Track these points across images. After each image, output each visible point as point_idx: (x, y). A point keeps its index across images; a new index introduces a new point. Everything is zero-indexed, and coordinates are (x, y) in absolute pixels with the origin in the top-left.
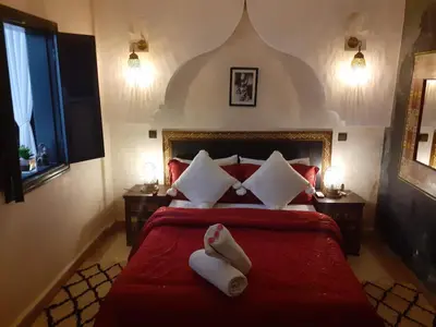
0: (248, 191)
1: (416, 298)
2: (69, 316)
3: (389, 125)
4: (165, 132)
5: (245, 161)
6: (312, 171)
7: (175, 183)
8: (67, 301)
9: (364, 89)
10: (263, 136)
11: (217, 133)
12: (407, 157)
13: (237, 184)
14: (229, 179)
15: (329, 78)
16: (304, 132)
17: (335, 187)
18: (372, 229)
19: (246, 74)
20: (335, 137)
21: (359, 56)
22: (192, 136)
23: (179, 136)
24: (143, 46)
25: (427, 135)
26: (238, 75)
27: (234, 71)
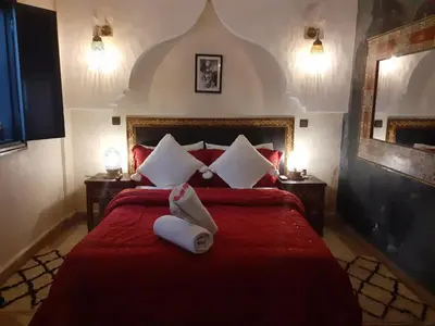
0: (215, 175)
1: (377, 268)
2: (22, 296)
3: (347, 110)
4: (129, 119)
5: (211, 146)
6: (276, 155)
7: (139, 168)
8: (21, 283)
9: (323, 76)
10: (228, 123)
11: (183, 120)
12: (365, 136)
13: (204, 168)
14: (196, 163)
15: (290, 65)
16: (268, 119)
17: (298, 170)
18: (333, 213)
19: (211, 61)
20: (297, 123)
21: (318, 43)
22: (157, 123)
23: (144, 123)
24: (107, 31)
25: (381, 122)
26: (203, 62)
27: (199, 58)
